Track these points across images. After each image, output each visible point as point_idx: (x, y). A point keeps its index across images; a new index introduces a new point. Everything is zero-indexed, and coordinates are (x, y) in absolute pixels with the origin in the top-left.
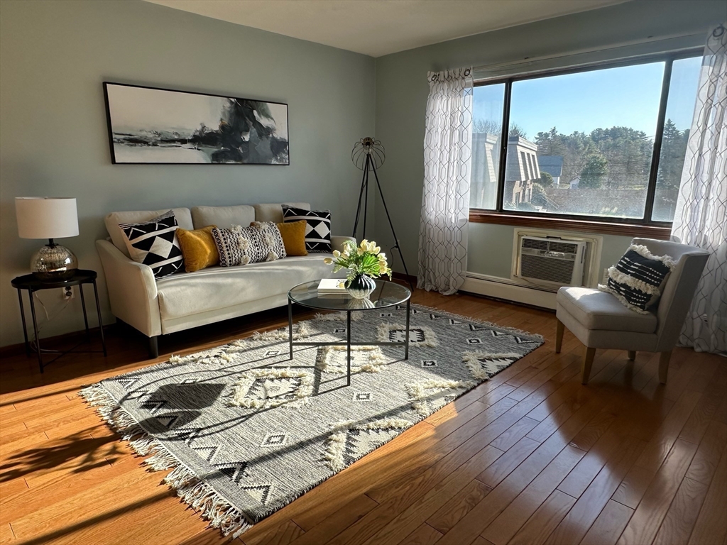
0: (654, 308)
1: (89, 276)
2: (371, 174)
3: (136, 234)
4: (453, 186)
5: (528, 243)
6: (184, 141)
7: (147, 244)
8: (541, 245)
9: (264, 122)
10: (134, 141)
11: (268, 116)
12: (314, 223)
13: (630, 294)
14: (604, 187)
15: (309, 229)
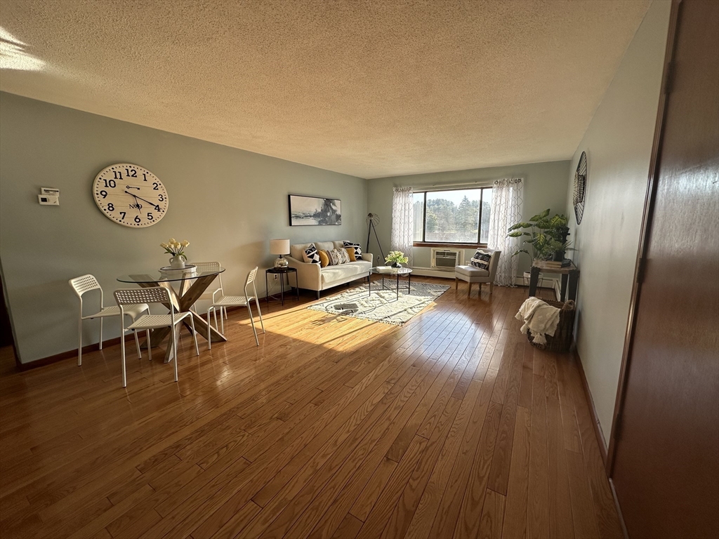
0: (487, 269)
1: (294, 270)
2: (372, 228)
3: (309, 253)
4: (406, 233)
5: (438, 253)
6: (311, 216)
7: (312, 257)
8: (443, 254)
9: (334, 207)
10: (297, 217)
11: (335, 205)
12: (356, 248)
13: (480, 265)
14: (436, 232)
15: (355, 251)
